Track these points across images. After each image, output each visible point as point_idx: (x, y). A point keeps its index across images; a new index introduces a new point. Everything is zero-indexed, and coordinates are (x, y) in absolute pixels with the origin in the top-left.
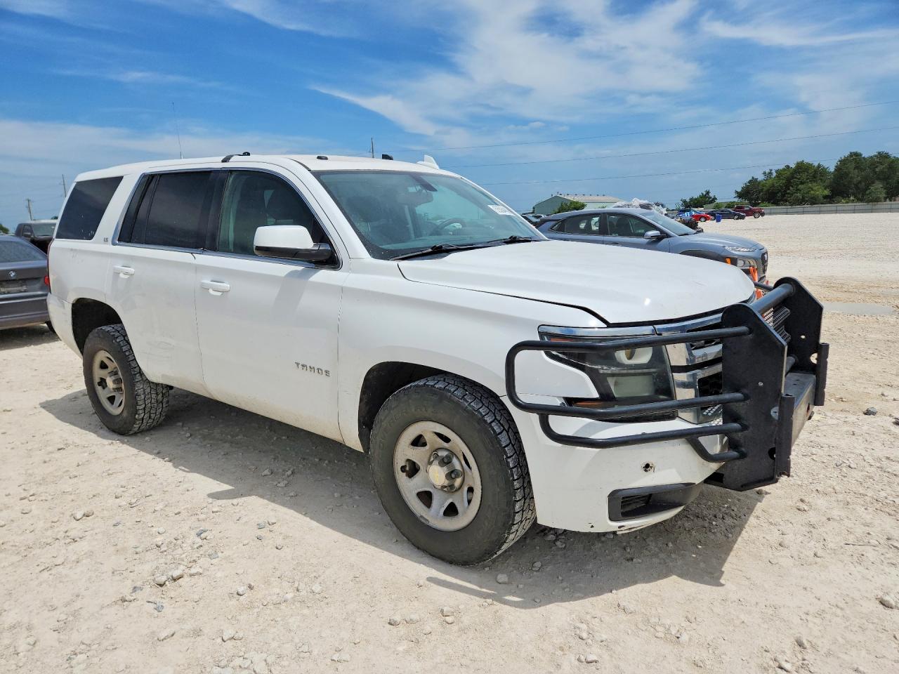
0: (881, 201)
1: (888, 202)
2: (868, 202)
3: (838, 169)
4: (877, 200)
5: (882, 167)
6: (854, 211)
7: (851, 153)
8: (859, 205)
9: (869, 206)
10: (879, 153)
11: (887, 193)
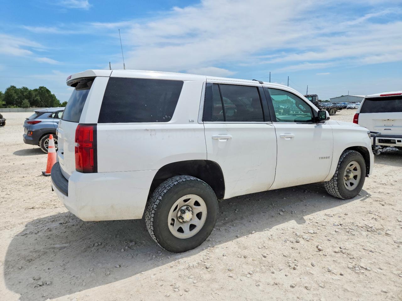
0: (28, 107)
1: (31, 108)
2: (24, 107)
3: (6, 93)
4: (27, 107)
5: (26, 93)
6: (18, 111)
7: (11, 86)
8: (20, 109)
9: (24, 109)
10: (23, 87)
11: (30, 104)
